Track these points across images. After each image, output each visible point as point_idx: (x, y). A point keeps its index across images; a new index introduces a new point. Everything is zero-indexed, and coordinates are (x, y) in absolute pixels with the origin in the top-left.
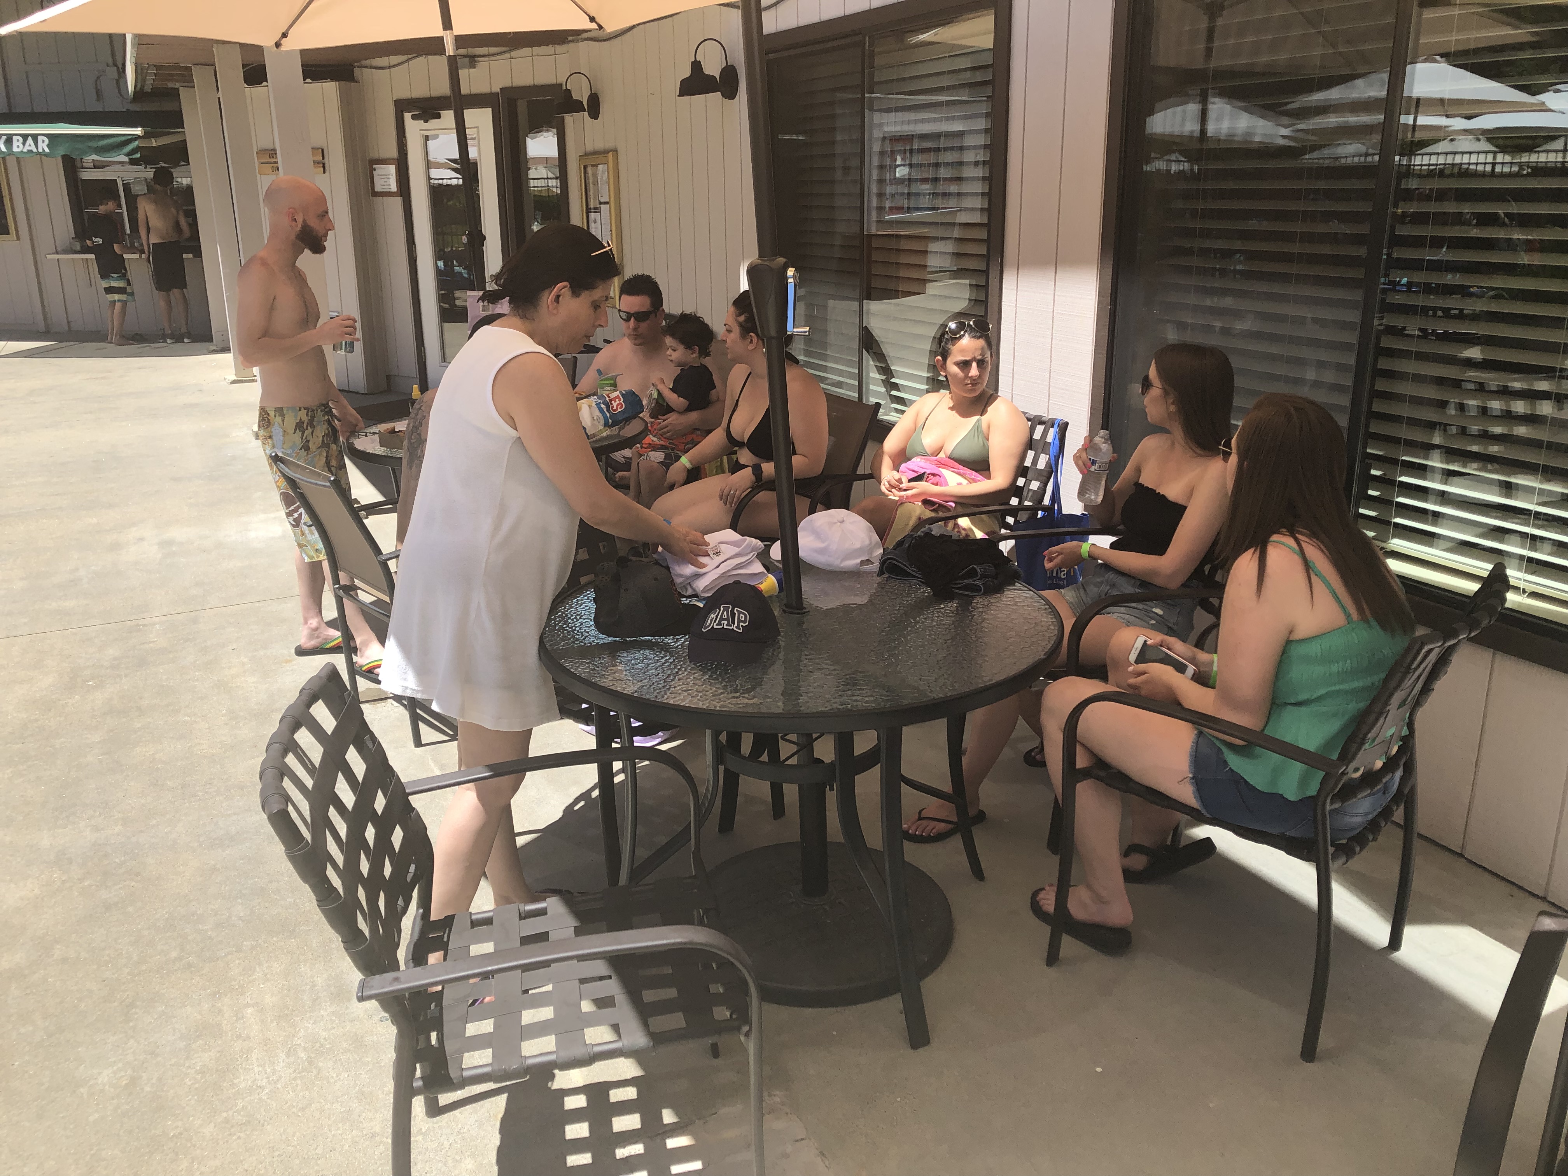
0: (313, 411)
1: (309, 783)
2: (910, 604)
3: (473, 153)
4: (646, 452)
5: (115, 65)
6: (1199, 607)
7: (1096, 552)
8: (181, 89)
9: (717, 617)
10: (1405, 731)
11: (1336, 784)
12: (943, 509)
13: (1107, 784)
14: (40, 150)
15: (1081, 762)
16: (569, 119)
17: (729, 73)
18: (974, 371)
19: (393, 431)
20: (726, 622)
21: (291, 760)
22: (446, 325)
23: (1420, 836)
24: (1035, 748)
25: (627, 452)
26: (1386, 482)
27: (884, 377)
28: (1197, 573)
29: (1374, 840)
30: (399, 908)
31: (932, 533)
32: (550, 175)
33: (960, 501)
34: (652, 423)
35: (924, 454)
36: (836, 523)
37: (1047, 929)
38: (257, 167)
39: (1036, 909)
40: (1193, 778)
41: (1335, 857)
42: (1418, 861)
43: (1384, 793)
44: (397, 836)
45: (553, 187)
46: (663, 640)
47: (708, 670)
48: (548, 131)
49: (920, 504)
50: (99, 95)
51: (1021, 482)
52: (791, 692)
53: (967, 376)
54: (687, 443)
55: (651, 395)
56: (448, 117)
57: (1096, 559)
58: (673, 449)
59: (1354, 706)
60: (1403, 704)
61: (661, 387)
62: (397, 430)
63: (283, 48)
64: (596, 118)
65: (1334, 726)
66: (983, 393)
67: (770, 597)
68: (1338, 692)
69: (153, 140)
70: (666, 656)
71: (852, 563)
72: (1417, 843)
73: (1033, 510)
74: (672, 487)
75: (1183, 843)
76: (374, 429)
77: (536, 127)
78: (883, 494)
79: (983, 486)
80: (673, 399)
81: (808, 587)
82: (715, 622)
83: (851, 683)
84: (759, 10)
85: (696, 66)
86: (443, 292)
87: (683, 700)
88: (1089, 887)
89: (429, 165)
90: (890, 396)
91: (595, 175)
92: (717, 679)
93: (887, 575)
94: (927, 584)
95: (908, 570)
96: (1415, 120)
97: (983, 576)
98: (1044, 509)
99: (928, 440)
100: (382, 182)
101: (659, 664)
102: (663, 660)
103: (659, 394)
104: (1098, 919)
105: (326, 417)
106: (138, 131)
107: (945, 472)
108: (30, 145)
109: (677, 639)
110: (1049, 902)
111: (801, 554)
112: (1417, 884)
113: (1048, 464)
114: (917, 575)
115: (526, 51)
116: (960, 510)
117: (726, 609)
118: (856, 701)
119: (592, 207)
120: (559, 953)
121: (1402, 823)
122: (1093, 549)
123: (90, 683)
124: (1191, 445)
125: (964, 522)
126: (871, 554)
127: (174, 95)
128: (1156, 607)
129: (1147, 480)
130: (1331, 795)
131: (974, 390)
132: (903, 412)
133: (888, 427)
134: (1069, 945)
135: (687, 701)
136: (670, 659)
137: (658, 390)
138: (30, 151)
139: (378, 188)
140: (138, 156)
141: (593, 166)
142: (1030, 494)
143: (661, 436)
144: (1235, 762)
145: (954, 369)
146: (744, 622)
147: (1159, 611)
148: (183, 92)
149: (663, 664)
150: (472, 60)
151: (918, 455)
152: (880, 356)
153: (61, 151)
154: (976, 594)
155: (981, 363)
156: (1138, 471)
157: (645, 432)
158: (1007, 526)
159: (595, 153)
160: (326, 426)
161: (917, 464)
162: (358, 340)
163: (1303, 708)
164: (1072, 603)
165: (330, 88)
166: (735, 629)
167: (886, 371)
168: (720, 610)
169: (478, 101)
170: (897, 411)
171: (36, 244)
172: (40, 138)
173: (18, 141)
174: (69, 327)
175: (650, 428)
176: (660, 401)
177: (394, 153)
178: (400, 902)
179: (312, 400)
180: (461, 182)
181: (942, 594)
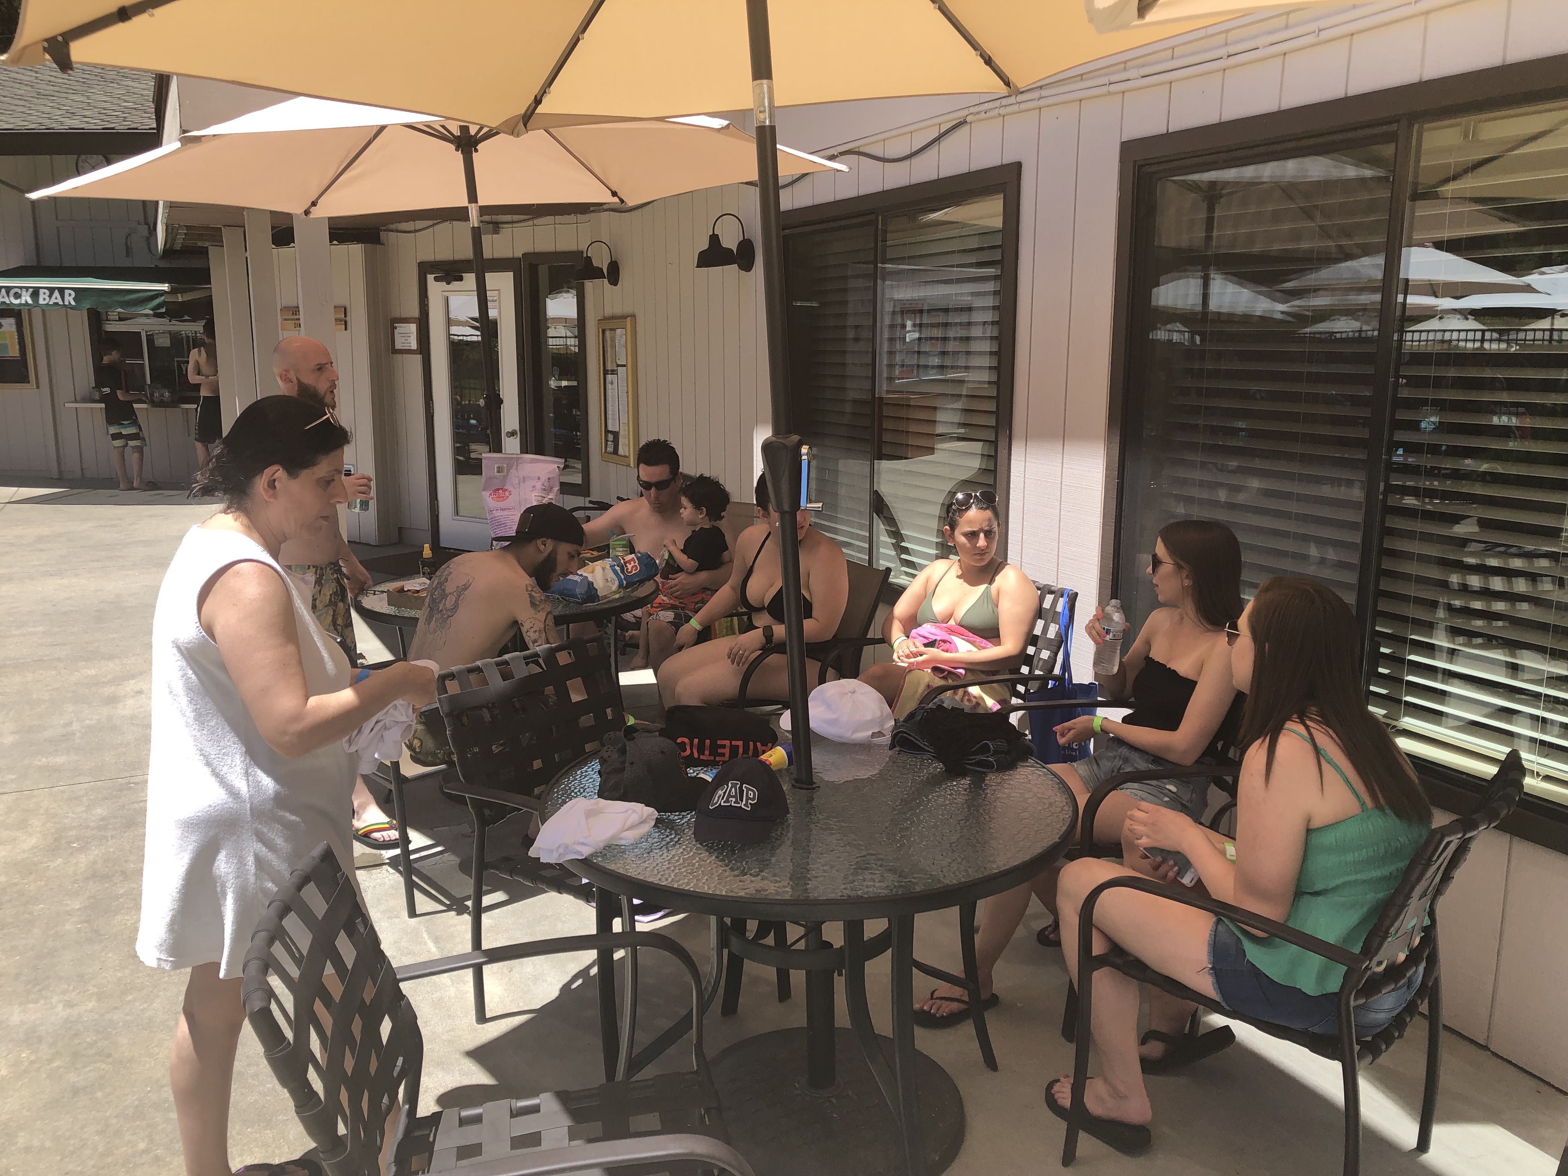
0: (322, 569)
1: (294, 972)
2: (922, 780)
3: (492, 313)
4: (656, 611)
5: (147, 223)
6: (1212, 784)
7: (1108, 726)
8: (210, 248)
9: (725, 793)
10: (1427, 922)
11: (1359, 981)
12: (953, 677)
13: (1124, 974)
14: (67, 303)
15: (1098, 948)
16: (589, 285)
17: (746, 246)
18: (982, 542)
19: (401, 590)
20: (734, 800)
21: (278, 949)
22: (460, 478)
23: (1446, 1028)
24: (1047, 927)
25: (638, 612)
26: (1396, 660)
27: (894, 541)
28: (1210, 751)
29: (1401, 1036)
30: (383, 1107)
31: (945, 705)
32: (569, 334)
33: (971, 667)
34: (663, 582)
35: (935, 621)
36: (847, 693)
37: (1063, 1125)
38: (279, 324)
39: (1051, 1102)
40: (1212, 969)
41: (1361, 1056)
42: (1445, 1057)
43: (1408, 988)
44: (386, 1027)
45: (571, 346)
46: (669, 816)
47: (714, 850)
48: (568, 292)
49: (929, 671)
50: (128, 252)
51: (1031, 650)
52: (800, 877)
53: (975, 546)
54: (697, 603)
55: (663, 555)
56: (470, 279)
57: (1108, 733)
58: (683, 609)
59: (1372, 897)
60: (1424, 895)
61: (672, 548)
62: (406, 589)
63: (311, 216)
64: (616, 285)
65: (1352, 918)
66: (992, 562)
67: (780, 771)
68: (1355, 881)
69: (179, 295)
70: (671, 835)
71: (863, 735)
72: (1443, 1035)
73: (1044, 680)
74: (680, 648)
75: (1202, 1031)
76: (385, 587)
77: (556, 288)
78: (894, 661)
79: (992, 652)
80: (683, 559)
81: (818, 759)
82: (723, 799)
83: (862, 867)
84: (777, 188)
85: (714, 239)
86: (458, 445)
87: (688, 884)
88: (1106, 1080)
89: (449, 322)
90: (901, 559)
91: (613, 339)
92: (723, 860)
93: (897, 749)
94: (939, 758)
95: (920, 744)
96: (1405, 299)
97: (996, 752)
98: (1055, 678)
99: (939, 606)
100: (403, 340)
101: (664, 843)
102: (668, 839)
103: (670, 555)
104: (1114, 1114)
105: (335, 576)
106: (165, 287)
107: (956, 640)
108: (56, 298)
109: (683, 816)
110: (1064, 1095)
111: (812, 725)
112: (1445, 1078)
113: (1058, 634)
114: (929, 750)
115: (549, 219)
116: (970, 678)
117: (734, 786)
118: (867, 887)
119: (609, 369)
120: (553, 1164)
121: (1426, 1013)
122: (1105, 723)
123: (75, 845)
124: (1201, 619)
125: (975, 690)
126: (883, 725)
127: (204, 252)
128: (1170, 784)
129: (1157, 655)
130: (1355, 990)
131: (982, 559)
132: (914, 576)
133: (899, 591)
134: (1086, 1143)
135: (692, 884)
136: (675, 837)
137: (669, 551)
138: (56, 304)
139: (398, 346)
140: (163, 310)
141: (611, 330)
142: (1041, 663)
143: (670, 595)
144: (1254, 954)
145: (962, 539)
146: (753, 799)
147: (1172, 788)
148: (212, 251)
149: (668, 843)
150: (496, 227)
151: (928, 622)
152: (890, 520)
153: (87, 305)
154: (990, 771)
155: (988, 534)
156: (1148, 644)
157: (657, 591)
158: (1018, 695)
159: (613, 318)
160: (334, 584)
161: (927, 629)
162: (372, 499)
163: (1320, 898)
164: (1084, 777)
165: (356, 250)
166: (743, 806)
167: (897, 535)
168: (728, 786)
169: (499, 265)
170: (907, 574)
171: (55, 392)
172: (67, 292)
173: (44, 293)
174: (83, 474)
175: (660, 588)
176: (671, 562)
177: (416, 313)
178: (385, 1100)
179: (321, 558)
180: (480, 338)
181: (954, 771)
